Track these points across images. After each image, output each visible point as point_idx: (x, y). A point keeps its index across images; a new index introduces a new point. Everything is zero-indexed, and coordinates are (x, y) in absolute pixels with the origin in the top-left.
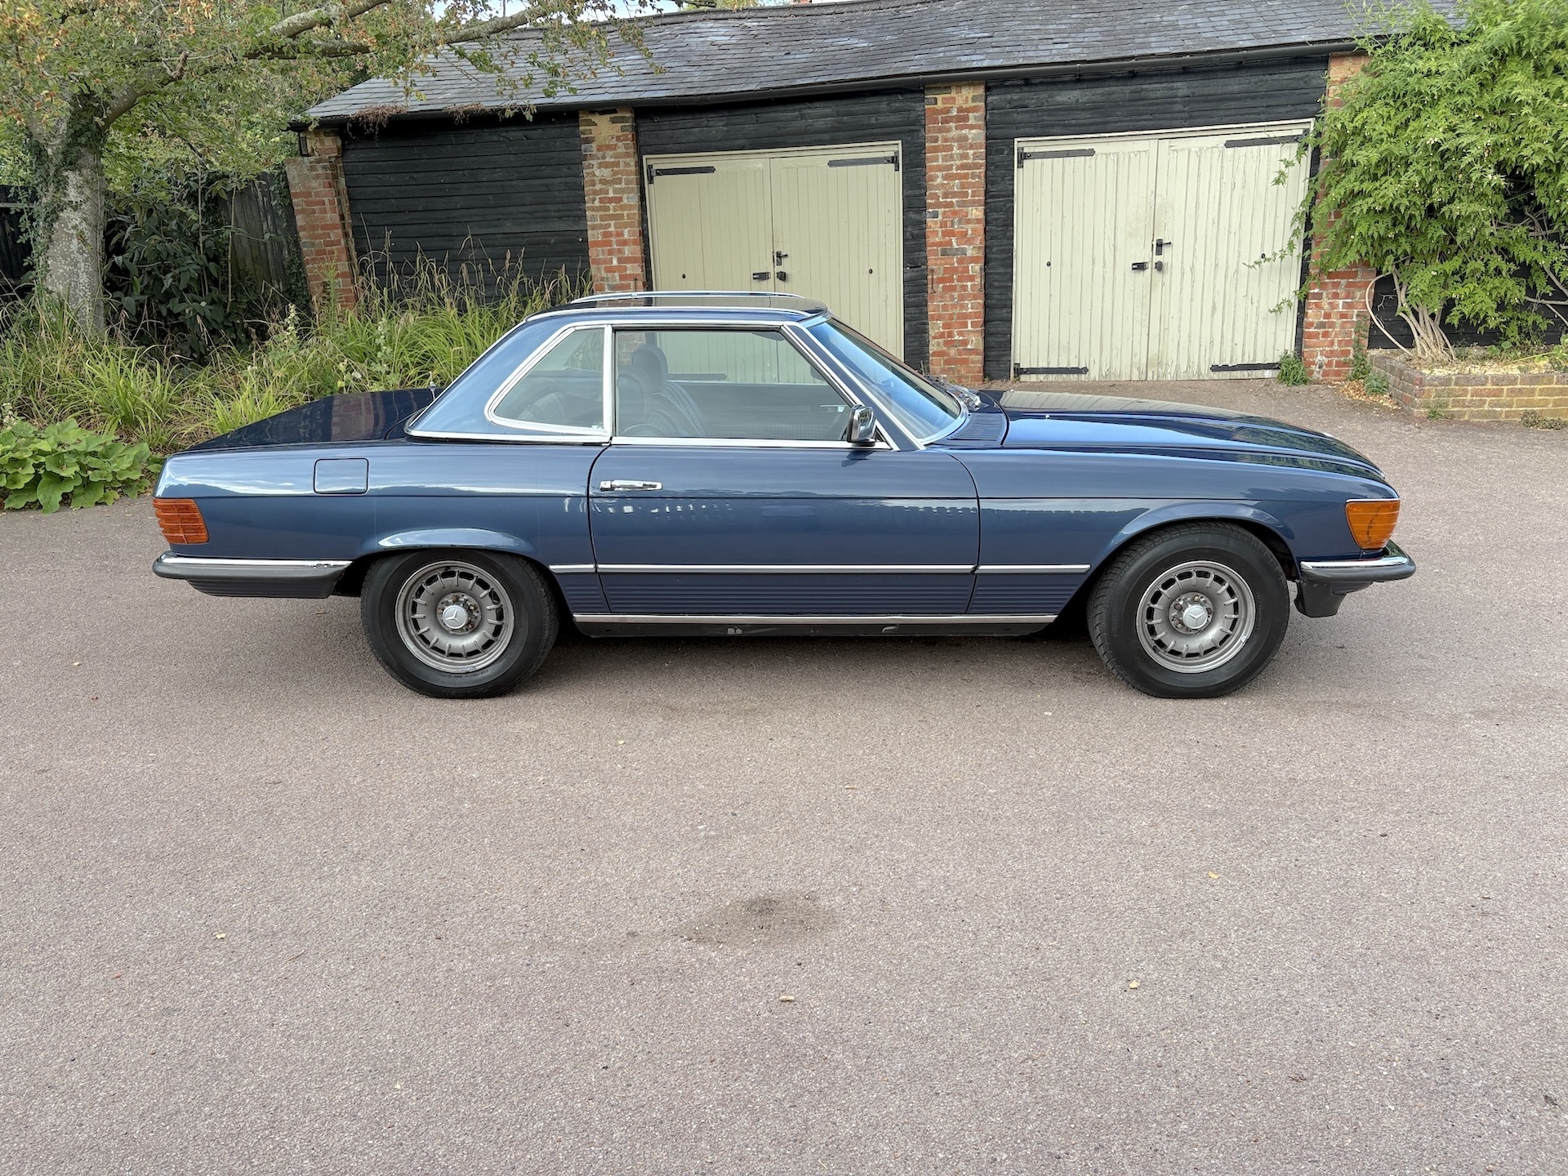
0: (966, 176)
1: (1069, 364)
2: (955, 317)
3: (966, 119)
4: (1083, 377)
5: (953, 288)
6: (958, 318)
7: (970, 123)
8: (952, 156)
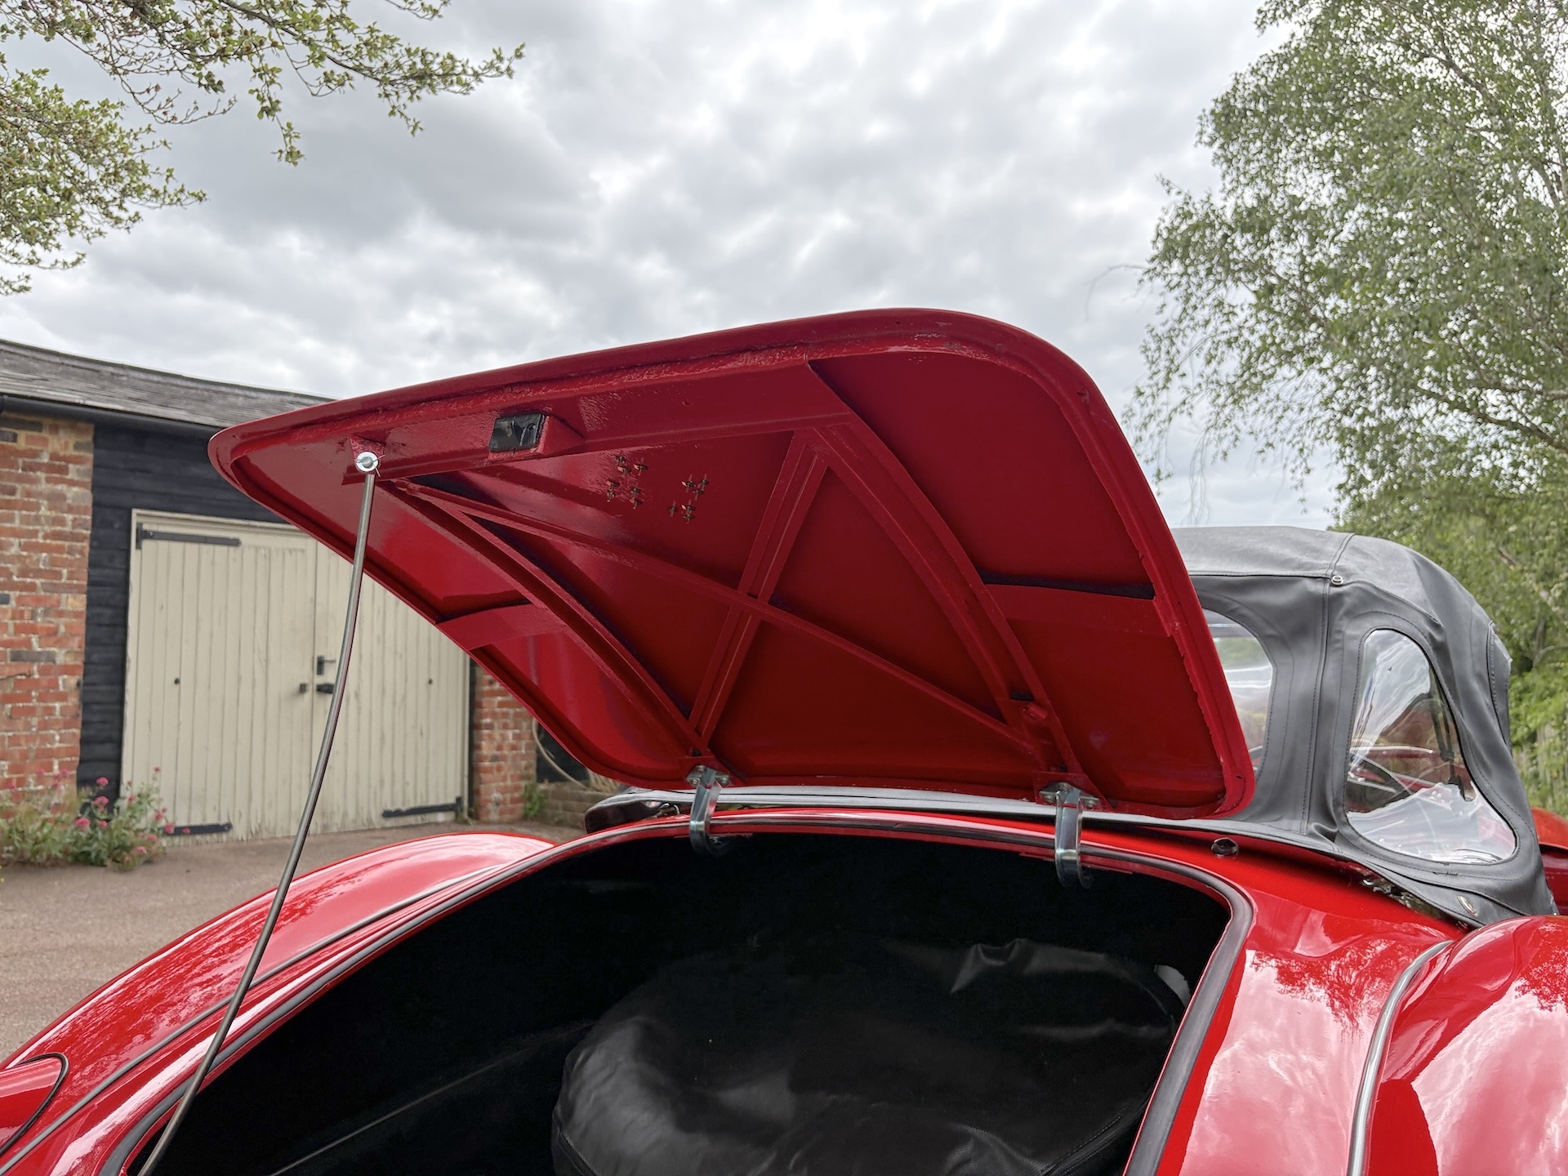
0: (60, 549)
1: (204, 818)
2: (32, 755)
3: (64, 470)
4: (224, 837)
5: (31, 711)
6: (37, 757)
7: (69, 477)
8: (37, 519)
